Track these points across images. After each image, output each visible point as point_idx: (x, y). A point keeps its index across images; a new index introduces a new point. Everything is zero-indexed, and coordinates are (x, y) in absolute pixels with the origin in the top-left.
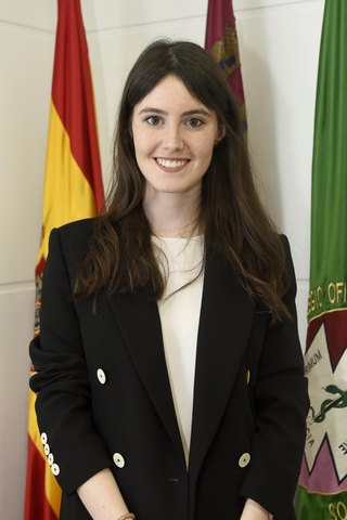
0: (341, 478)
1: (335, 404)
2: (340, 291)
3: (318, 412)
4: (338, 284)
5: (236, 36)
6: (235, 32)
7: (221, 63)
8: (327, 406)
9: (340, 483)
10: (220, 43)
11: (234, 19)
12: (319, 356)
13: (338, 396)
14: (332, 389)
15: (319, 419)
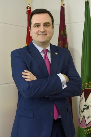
1: (86, 109)
2: (87, 85)
3: (82, 110)
4: (87, 83)
5: (66, 30)
7: (63, 35)
8: (84, 109)
9: (87, 125)
10: (62, 31)
11: (65, 26)
12: (83, 99)
13: (86, 107)
14: (85, 105)
15: (83, 112)
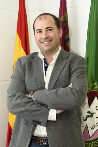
0: (90, 136)
1: (89, 116)
2: (92, 86)
3: (85, 118)
4: (91, 84)
5: (67, 15)
6: (67, 14)
7: (63, 22)
8: (87, 117)
9: (90, 138)
10: (63, 17)
11: (67, 10)
12: (86, 103)
13: (90, 114)
14: (89, 112)
15: (85, 120)
